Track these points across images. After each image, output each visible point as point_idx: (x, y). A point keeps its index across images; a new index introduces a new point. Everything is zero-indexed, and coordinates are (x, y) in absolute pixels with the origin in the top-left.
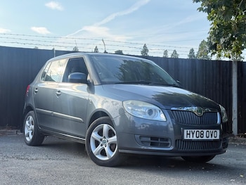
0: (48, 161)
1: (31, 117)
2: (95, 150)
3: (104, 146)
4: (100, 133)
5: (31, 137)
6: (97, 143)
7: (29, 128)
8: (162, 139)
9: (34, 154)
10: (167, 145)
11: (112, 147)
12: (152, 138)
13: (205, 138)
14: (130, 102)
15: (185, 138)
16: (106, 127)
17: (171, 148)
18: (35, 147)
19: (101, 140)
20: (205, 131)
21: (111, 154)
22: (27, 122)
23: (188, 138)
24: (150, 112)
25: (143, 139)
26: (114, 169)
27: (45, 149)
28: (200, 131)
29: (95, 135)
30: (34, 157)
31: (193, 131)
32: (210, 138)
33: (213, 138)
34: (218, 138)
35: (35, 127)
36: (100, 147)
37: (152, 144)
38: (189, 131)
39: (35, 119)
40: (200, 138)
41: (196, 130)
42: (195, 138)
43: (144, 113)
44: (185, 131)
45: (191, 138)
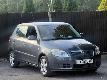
0: (22, 76)
1: (12, 54)
3: (44, 68)
5: (13, 64)
7: (12, 59)
8: (68, 65)
9: (16, 72)
10: (70, 67)
12: (63, 65)
13: (86, 63)
14: (54, 50)
15: (77, 63)
16: (44, 60)
17: (71, 68)
18: (16, 69)
19: (43, 66)
20: (86, 60)
21: (46, 72)
22: (10, 56)
23: (79, 63)
24: (62, 54)
25: (60, 65)
28: (84, 60)
29: (41, 64)
30: (16, 74)
31: (80, 60)
32: (89, 63)
33: (90, 62)
34: (93, 62)
35: (14, 59)
37: (64, 67)
38: (78, 60)
39: (14, 55)
40: (84, 63)
41: (82, 60)
42: (81, 63)
43: (60, 54)
44: (77, 61)
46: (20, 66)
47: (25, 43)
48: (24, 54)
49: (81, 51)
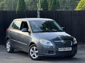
0: (16, 59)
1: (9, 42)
2: (32, 55)
3: (34, 54)
4: (33, 49)
5: (9, 49)
6: (32, 53)
7: (8, 46)
8: (52, 51)
9: (11, 56)
10: (53, 53)
11: (37, 54)
12: (49, 51)
13: (66, 50)
14: (41, 40)
15: (59, 51)
16: (35, 48)
17: (55, 54)
18: (11, 54)
19: (33, 52)
20: (66, 48)
21: (37, 56)
22: (7, 44)
23: (60, 51)
24: (48, 43)
25: (46, 52)
26: (38, 61)
27: (15, 54)
28: (64, 48)
29: (31, 50)
30: (11, 58)
31: (62, 48)
32: (68, 50)
33: (69, 50)
34: (71, 50)
35: (10, 46)
36: (33, 54)
37: (49, 53)
39: (10, 43)
40: (64, 50)
42: (62, 50)
43: (46, 43)
44: (59, 49)
45: (61, 51)
46: (14, 51)
47: (19, 34)
48: (18, 42)
49: (62, 41)
